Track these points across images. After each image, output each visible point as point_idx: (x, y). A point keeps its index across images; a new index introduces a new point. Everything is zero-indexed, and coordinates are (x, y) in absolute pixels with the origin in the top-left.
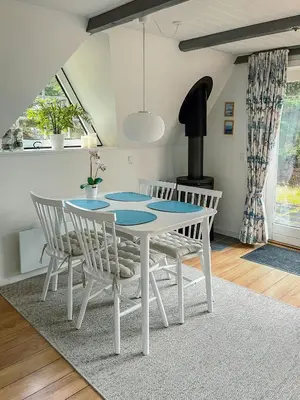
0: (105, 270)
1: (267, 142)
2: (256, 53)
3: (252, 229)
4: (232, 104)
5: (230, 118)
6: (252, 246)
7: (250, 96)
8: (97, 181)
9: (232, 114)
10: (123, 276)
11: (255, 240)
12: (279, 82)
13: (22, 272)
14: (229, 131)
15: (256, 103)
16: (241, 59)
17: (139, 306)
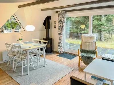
0: (20, 58)
1: (62, 30)
2: (59, 11)
3: (60, 49)
4: (56, 22)
5: (55, 25)
6: (60, 53)
7: (59, 20)
8: (21, 39)
9: (56, 24)
10: (24, 59)
11: (61, 52)
12: (64, 18)
13: (3, 61)
14: (55, 28)
15: (60, 22)
16: (57, 12)
17: (27, 65)
